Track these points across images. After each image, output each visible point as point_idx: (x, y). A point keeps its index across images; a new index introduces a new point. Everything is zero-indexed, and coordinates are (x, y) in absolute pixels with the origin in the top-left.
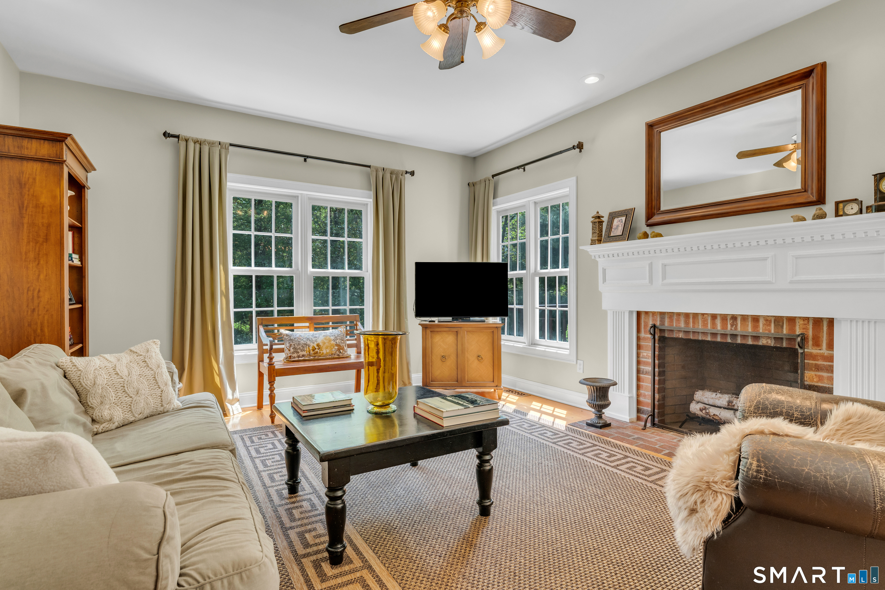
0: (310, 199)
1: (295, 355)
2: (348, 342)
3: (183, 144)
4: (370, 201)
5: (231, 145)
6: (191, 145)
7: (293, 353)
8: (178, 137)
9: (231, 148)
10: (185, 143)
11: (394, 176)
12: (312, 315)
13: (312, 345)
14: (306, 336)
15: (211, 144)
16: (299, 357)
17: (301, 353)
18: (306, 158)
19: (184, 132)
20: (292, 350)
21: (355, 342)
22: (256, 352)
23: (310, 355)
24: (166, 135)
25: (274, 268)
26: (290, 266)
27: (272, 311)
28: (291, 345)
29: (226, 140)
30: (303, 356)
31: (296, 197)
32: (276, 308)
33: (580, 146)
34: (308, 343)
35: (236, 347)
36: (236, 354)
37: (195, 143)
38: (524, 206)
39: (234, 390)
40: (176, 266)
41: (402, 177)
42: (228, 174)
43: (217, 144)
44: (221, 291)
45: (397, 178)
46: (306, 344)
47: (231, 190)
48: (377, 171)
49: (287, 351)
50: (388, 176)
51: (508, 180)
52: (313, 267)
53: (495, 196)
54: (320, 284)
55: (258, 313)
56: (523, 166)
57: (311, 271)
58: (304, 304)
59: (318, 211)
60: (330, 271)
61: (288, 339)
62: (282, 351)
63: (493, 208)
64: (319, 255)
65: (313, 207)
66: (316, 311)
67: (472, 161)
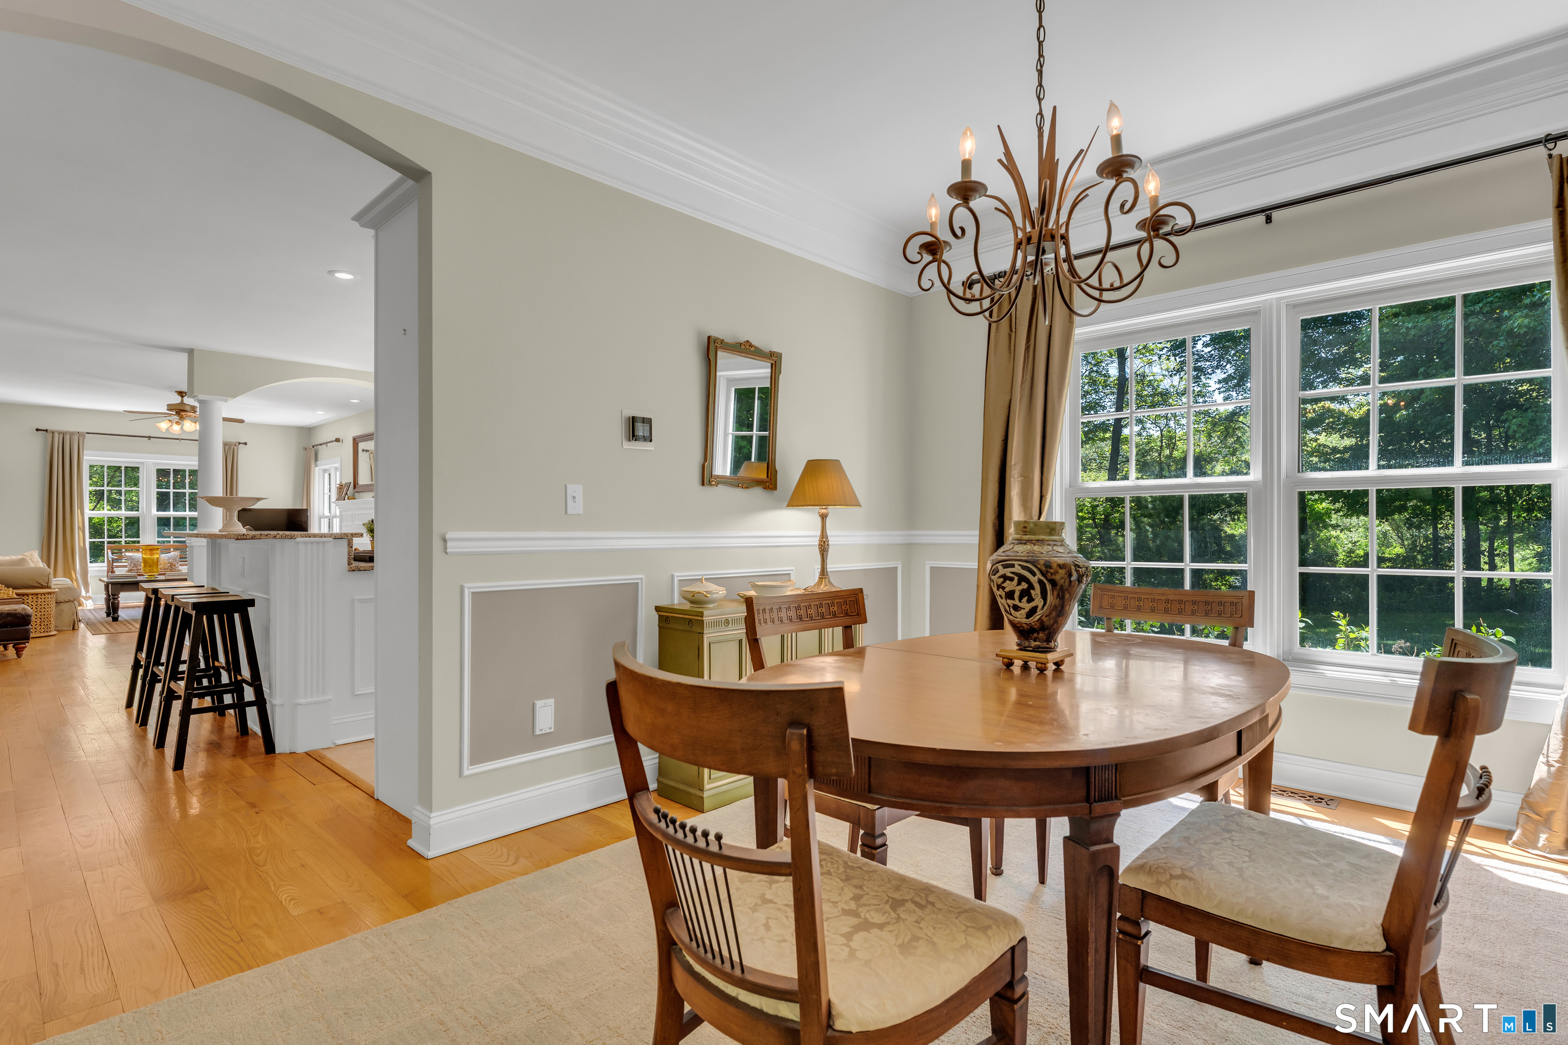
0: (154, 464)
1: (135, 568)
2: (180, 563)
5: (87, 433)
6: (56, 435)
7: (133, 567)
8: (46, 431)
9: (87, 435)
10: (51, 434)
12: (153, 544)
15: (72, 434)
16: (138, 570)
17: (139, 568)
18: (149, 438)
19: (50, 427)
22: (106, 568)
24: (37, 430)
25: (123, 512)
26: (137, 510)
27: (121, 542)
28: (132, 563)
29: (81, 429)
31: (142, 463)
32: (123, 540)
33: (337, 440)
35: (90, 565)
36: (90, 568)
37: (59, 434)
38: (330, 469)
39: (87, 591)
40: (44, 511)
41: (235, 448)
42: (85, 452)
43: (77, 433)
44: (79, 529)
45: (229, 448)
47: (87, 460)
49: (129, 566)
51: (322, 451)
52: (157, 511)
53: (316, 460)
54: (163, 523)
55: (109, 543)
56: (327, 443)
57: (155, 513)
58: (149, 536)
59: (162, 473)
60: (171, 513)
61: (131, 558)
62: (126, 566)
63: (317, 468)
64: (162, 501)
65: (158, 470)
66: (158, 542)
67: (307, 431)
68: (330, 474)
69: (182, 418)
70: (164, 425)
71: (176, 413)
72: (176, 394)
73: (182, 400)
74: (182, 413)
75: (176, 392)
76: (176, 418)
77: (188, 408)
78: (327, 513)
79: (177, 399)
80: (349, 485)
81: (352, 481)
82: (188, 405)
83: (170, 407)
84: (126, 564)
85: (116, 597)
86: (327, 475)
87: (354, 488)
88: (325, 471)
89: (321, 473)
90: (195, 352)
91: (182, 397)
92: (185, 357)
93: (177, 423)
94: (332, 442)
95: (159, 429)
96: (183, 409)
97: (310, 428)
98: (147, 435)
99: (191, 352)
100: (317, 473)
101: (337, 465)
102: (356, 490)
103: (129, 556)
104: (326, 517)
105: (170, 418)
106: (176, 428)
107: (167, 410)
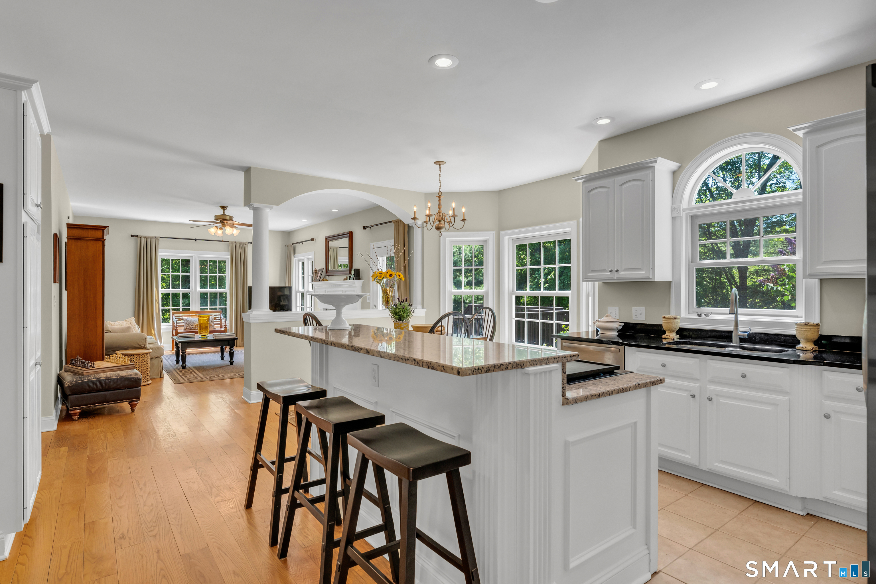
0: (199, 257)
1: (189, 327)
2: (215, 323)
3: (139, 239)
4: (229, 257)
5: (160, 237)
6: (143, 239)
7: (188, 326)
8: (137, 236)
9: (160, 239)
10: (140, 238)
11: (241, 246)
12: (199, 310)
13: (196, 323)
14: (194, 319)
15: (152, 238)
16: (190, 328)
17: (191, 327)
18: (196, 240)
19: (139, 234)
20: (187, 325)
21: (219, 323)
22: (171, 327)
23: (195, 327)
24: (132, 236)
25: (181, 289)
26: (189, 288)
27: (179, 309)
28: (187, 323)
29: (158, 235)
30: (192, 328)
31: (192, 257)
32: (181, 308)
33: (313, 240)
34: (195, 322)
35: (162, 324)
36: (162, 327)
37: (144, 238)
38: (304, 259)
39: (161, 342)
40: (136, 289)
41: (246, 246)
42: (159, 250)
43: (154, 238)
44: (156, 300)
45: (242, 246)
46: (194, 323)
47: (160, 255)
48: (232, 244)
49: (185, 326)
50: (238, 246)
51: (299, 247)
52: (200, 288)
53: (294, 254)
54: (204, 296)
55: (173, 310)
56: (302, 242)
57: (199, 290)
58: (195, 305)
59: (203, 263)
60: (208, 290)
61: (186, 320)
62: (183, 326)
63: (294, 259)
64: (203, 283)
65: (200, 261)
66: (201, 309)
67: (288, 234)
68: (303, 263)
69: (224, 225)
70: (213, 230)
71: (220, 221)
72: (220, 208)
73: (224, 212)
74: (225, 222)
75: (220, 206)
76: (220, 225)
77: (228, 218)
78: (301, 289)
79: (220, 212)
80: (322, 270)
81: (324, 267)
82: (228, 215)
83: (217, 218)
84: (183, 324)
85: (184, 352)
86: (301, 264)
87: (326, 272)
88: (299, 261)
89: (297, 262)
90: (252, 169)
91: (224, 210)
92: (241, 176)
93: (220, 228)
94: (308, 241)
95: (209, 234)
96: (224, 218)
97: (289, 232)
98: (195, 238)
99: (247, 170)
100: (294, 261)
101: (311, 256)
102: (327, 274)
103: (185, 319)
104: (300, 292)
105: (217, 225)
106: (220, 232)
107: (215, 219)
